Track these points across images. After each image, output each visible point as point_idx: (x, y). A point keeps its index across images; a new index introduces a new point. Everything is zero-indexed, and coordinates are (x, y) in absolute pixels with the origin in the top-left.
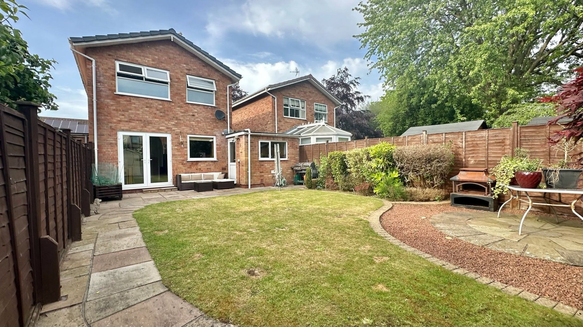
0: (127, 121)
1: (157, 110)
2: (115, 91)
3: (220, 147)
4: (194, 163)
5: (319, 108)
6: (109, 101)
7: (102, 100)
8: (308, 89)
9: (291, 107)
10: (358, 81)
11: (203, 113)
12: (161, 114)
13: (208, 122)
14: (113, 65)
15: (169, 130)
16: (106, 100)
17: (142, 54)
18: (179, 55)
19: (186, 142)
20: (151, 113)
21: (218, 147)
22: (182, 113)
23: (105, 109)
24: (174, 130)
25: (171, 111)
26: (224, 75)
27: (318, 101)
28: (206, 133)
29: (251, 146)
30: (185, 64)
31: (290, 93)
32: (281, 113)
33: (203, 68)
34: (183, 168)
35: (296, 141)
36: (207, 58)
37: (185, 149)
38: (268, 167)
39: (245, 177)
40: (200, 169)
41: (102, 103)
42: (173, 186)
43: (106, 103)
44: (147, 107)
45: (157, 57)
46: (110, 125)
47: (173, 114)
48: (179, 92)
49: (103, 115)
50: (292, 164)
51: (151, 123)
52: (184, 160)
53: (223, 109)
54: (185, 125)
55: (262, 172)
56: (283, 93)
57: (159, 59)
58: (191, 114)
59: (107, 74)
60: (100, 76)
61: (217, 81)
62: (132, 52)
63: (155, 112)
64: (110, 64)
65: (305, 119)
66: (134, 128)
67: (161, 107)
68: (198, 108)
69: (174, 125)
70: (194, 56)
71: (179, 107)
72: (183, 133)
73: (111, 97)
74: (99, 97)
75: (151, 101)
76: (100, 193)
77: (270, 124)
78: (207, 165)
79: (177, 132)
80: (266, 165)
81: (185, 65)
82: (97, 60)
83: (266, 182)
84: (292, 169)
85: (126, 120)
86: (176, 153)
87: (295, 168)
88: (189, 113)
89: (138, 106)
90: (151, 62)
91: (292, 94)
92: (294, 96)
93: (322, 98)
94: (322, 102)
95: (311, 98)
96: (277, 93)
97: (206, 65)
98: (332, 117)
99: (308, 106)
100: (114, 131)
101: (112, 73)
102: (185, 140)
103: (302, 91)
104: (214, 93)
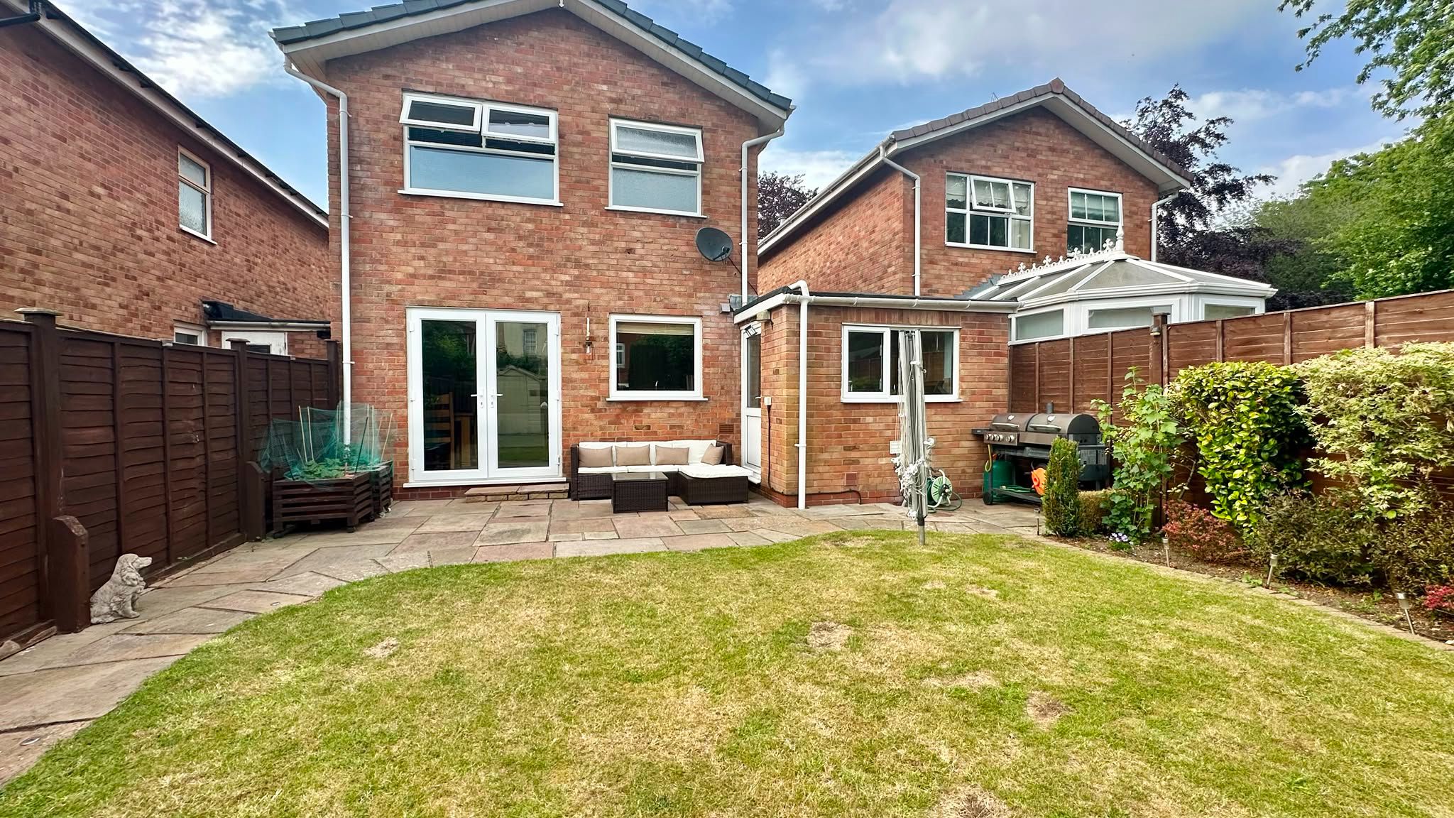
0: (432, 277)
1: (520, 238)
2: (402, 185)
3: (717, 353)
4: (630, 408)
5: (1087, 205)
6: (383, 216)
7: (367, 214)
8: (1044, 138)
9: (975, 207)
10: (1220, 129)
11: (662, 241)
12: (531, 250)
13: (679, 272)
14: (397, 106)
15: (553, 300)
16: (376, 215)
17: (478, 64)
18: (589, 55)
19: (606, 339)
20: (500, 249)
21: (708, 353)
22: (593, 243)
23: (374, 241)
24: (569, 301)
25: (562, 239)
26: (734, 111)
27: (1084, 180)
28: (671, 310)
29: (810, 348)
30: (605, 83)
31: (974, 157)
32: (935, 233)
33: (661, 90)
34: (596, 423)
35: (998, 327)
36: (673, 52)
37: (604, 362)
38: (876, 427)
39: (785, 463)
40: (649, 427)
41: (365, 223)
42: (564, 479)
43: (377, 223)
44: (489, 230)
45: (519, 70)
46: (387, 288)
47: (566, 248)
48: (586, 174)
49: (367, 259)
50: (979, 415)
51: (501, 280)
52: (598, 399)
53: (726, 223)
54: (602, 283)
55: (854, 448)
56: (946, 159)
57: (525, 75)
58: (623, 245)
59: (381, 136)
60: (361, 144)
61: (709, 130)
62: (447, 60)
63: (513, 245)
64: (389, 104)
65: (1031, 250)
66: (453, 298)
67: (530, 226)
68: (645, 226)
69: (567, 283)
70: (635, 54)
71: (585, 224)
72: (595, 309)
73: (390, 206)
74: (358, 207)
75: (502, 212)
76: (285, 506)
77: (895, 273)
78: (671, 416)
79: (578, 307)
80: (870, 419)
81: (605, 87)
82: (350, 95)
83: (867, 486)
84: (979, 437)
85: (430, 272)
86: (575, 376)
87: (991, 435)
88: (616, 244)
89: (463, 228)
90: (504, 87)
91: (978, 163)
92: (988, 168)
93: (1103, 170)
94: (1103, 183)
95: (1055, 172)
96: (924, 160)
97: (674, 78)
98: (1144, 240)
99: (1044, 203)
100: (397, 307)
101: (396, 132)
102: (601, 333)
103: (1018, 149)
104: (699, 172)
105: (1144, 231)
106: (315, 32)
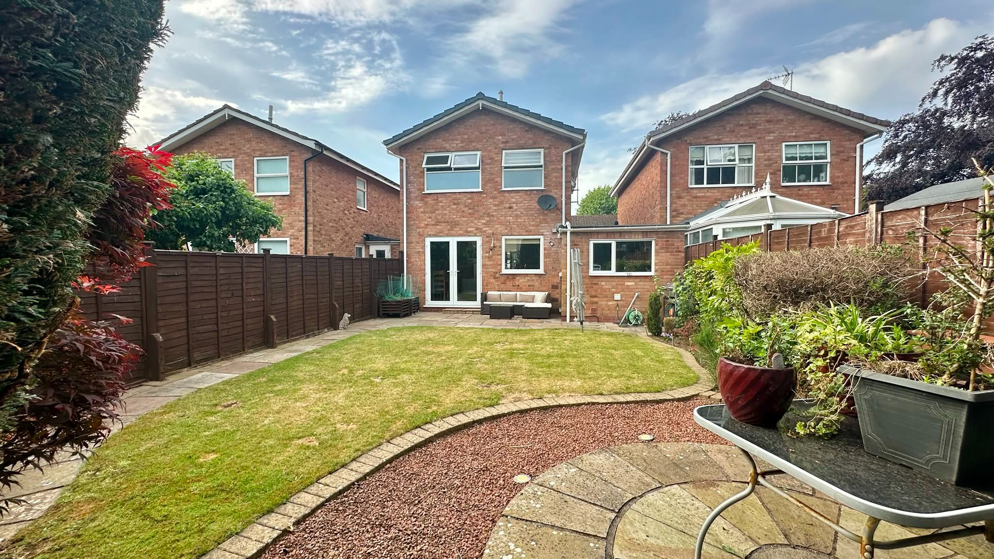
0: (434, 225)
1: (466, 206)
2: (424, 190)
3: (550, 252)
4: (511, 277)
5: (798, 152)
6: (417, 202)
7: (412, 202)
8: (762, 116)
9: (710, 163)
11: (525, 202)
12: (470, 211)
13: (532, 215)
14: (422, 160)
15: (479, 231)
16: (415, 202)
17: (450, 138)
18: (494, 125)
19: (501, 247)
20: (458, 211)
21: (546, 252)
22: (495, 205)
23: (414, 212)
24: (485, 231)
25: (481, 205)
26: (556, 137)
27: (795, 137)
28: (529, 232)
30: (500, 135)
31: (709, 135)
32: (681, 181)
33: (525, 134)
34: (495, 283)
35: (679, 238)
36: (528, 118)
37: (499, 257)
38: (607, 287)
40: (518, 286)
41: (411, 206)
42: (480, 307)
43: (415, 205)
44: (454, 204)
45: (466, 137)
46: (418, 230)
47: (484, 209)
48: (492, 176)
49: (412, 219)
51: (458, 224)
52: (497, 273)
53: (555, 191)
54: (499, 223)
55: (595, 296)
56: (688, 139)
57: (468, 138)
58: (508, 205)
59: (417, 171)
60: (410, 176)
61: (547, 148)
62: (440, 138)
63: (463, 209)
64: (419, 160)
65: (752, 184)
66: (441, 232)
67: (470, 201)
68: (518, 196)
69: (484, 224)
70: (514, 120)
71: (491, 198)
72: (496, 234)
73: (419, 198)
74: (409, 200)
75: (459, 196)
77: (658, 205)
78: (528, 281)
79: (489, 234)
80: (603, 283)
81: (500, 137)
82: (407, 158)
83: (602, 314)
85: (433, 223)
86: (487, 263)
88: (505, 205)
89: (444, 204)
90: (460, 145)
91: (712, 138)
92: (719, 140)
93: (811, 128)
94: (812, 136)
95: (771, 135)
96: (674, 142)
97: (532, 127)
98: (850, 169)
99: (763, 154)
100: (422, 236)
101: (421, 170)
102: (498, 244)
103: (742, 125)
104: (543, 168)
105: (850, 163)
106: (396, 138)
